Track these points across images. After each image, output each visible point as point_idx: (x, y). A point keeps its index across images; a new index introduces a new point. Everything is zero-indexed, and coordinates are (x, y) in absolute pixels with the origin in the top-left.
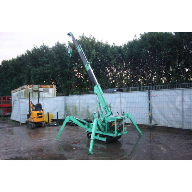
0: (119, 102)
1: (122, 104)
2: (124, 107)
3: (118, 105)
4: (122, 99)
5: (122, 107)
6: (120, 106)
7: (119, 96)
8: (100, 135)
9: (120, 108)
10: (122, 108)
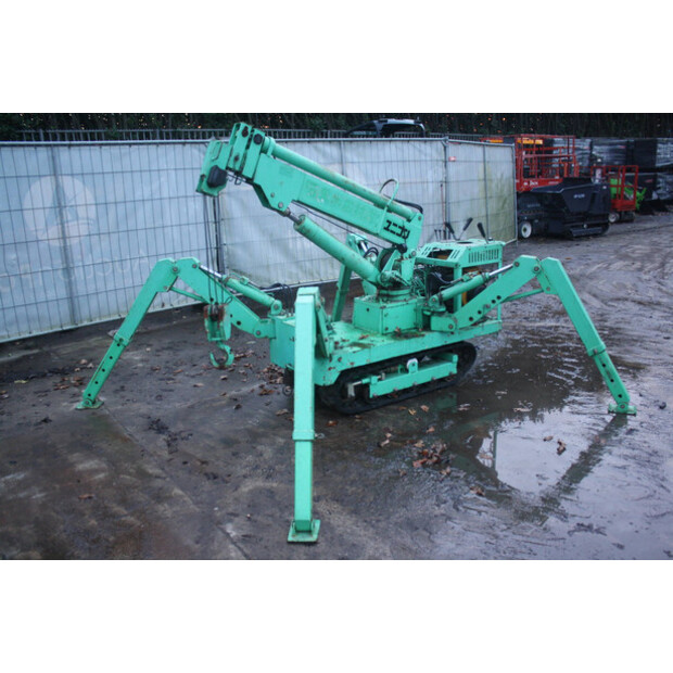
0: (49, 202)
1: (68, 215)
2: (84, 230)
3: (41, 225)
4: (67, 182)
5: (72, 230)
6: (54, 232)
7: (46, 169)
8: (419, 355)
9: (56, 244)
10: (74, 242)
